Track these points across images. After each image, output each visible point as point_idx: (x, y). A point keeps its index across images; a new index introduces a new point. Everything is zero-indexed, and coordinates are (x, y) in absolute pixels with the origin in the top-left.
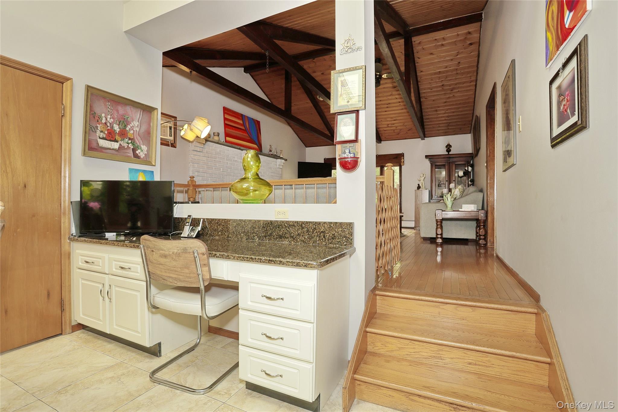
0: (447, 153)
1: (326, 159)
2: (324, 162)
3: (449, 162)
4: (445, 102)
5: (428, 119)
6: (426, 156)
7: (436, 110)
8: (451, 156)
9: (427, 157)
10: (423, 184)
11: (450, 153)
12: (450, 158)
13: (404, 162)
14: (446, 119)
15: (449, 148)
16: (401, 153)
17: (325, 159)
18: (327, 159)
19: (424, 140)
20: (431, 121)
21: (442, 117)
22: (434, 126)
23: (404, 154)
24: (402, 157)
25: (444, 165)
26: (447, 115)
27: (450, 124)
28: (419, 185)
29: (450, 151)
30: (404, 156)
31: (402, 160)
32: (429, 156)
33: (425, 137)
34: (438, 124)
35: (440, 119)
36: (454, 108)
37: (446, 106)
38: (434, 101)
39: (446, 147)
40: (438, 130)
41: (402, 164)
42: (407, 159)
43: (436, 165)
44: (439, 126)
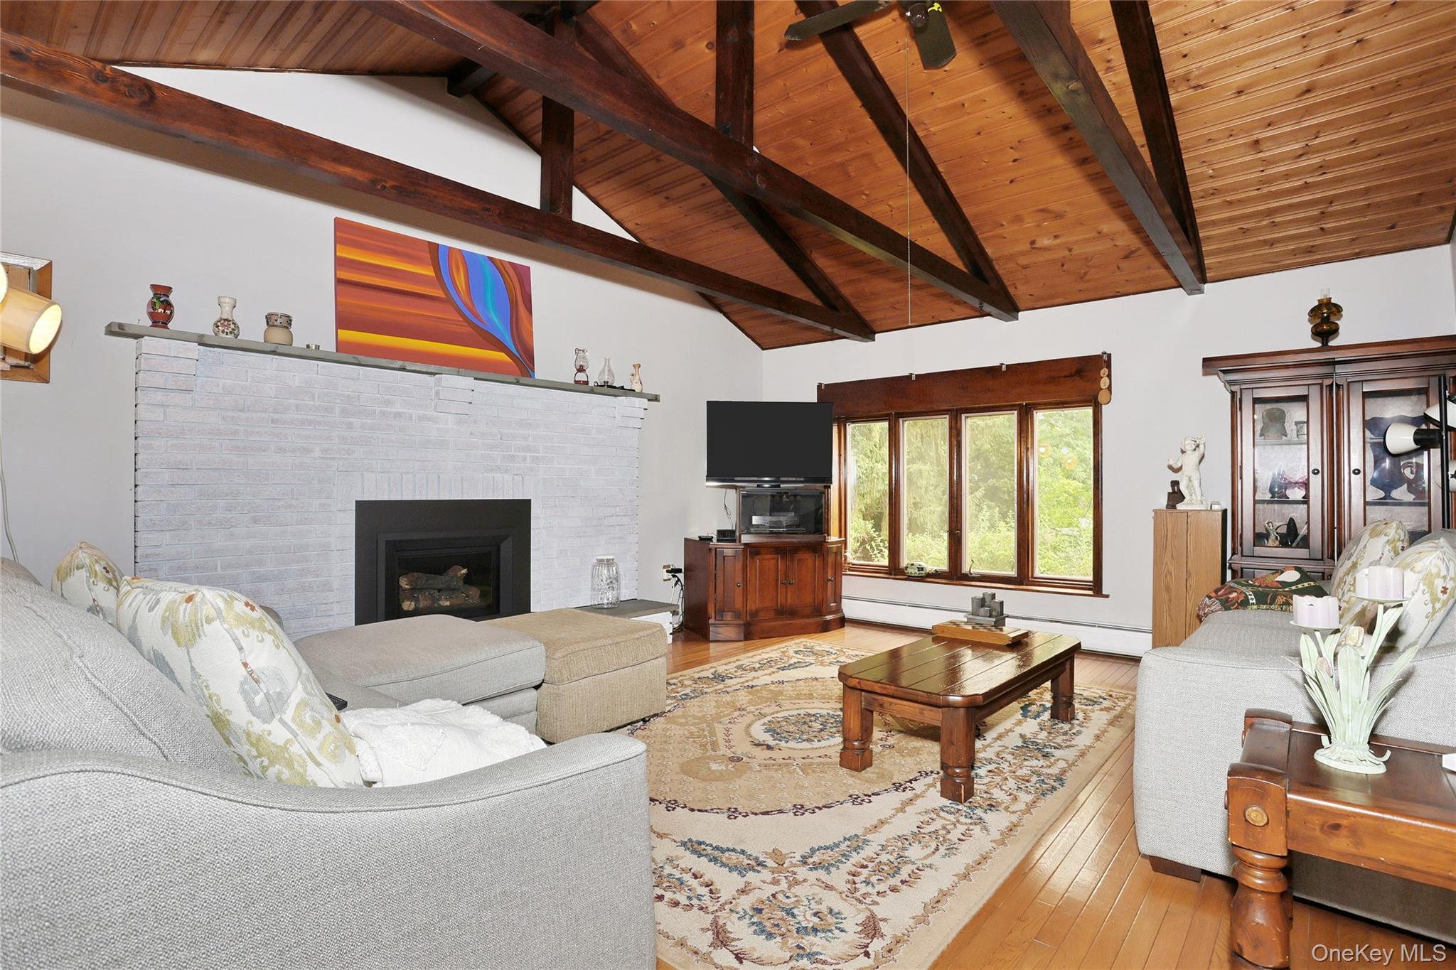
0: (1318, 345)
1: (823, 388)
2: (818, 398)
3: (1327, 382)
4: (1308, 91)
5: (1215, 192)
6: (1205, 360)
7: (1257, 142)
8: (1338, 356)
9: (1210, 364)
10: (1196, 483)
11: (1331, 343)
12: (1333, 363)
13: (1109, 388)
14: (1311, 180)
15: (1326, 320)
16: (1100, 353)
17: (819, 386)
18: (830, 387)
19: (1201, 291)
20: (1230, 203)
21: (1286, 176)
22: (1245, 226)
23: (1109, 356)
24: (1104, 371)
25: (1304, 399)
26: (1315, 160)
27: (1334, 208)
28: (1175, 484)
29: (1334, 331)
30: (1109, 367)
31: (1104, 383)
32: (1224, 363)
33: (1204, 280)
34: (1271, 212)
35: (1273, 189)
36: (1361, 118)
37: (1309, 111)
38: (1240, 92)
39: (1314, 312)
40: (1272, 243)
41: (1102, 397)
42: (1121, 376)
43: (1256, 401)
44: (1274, 224)
